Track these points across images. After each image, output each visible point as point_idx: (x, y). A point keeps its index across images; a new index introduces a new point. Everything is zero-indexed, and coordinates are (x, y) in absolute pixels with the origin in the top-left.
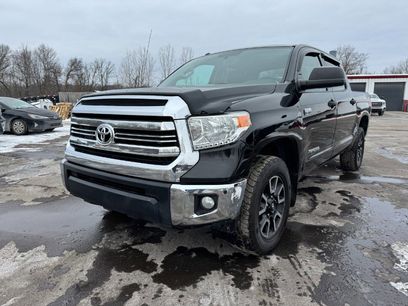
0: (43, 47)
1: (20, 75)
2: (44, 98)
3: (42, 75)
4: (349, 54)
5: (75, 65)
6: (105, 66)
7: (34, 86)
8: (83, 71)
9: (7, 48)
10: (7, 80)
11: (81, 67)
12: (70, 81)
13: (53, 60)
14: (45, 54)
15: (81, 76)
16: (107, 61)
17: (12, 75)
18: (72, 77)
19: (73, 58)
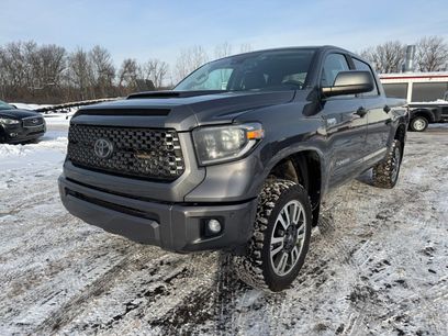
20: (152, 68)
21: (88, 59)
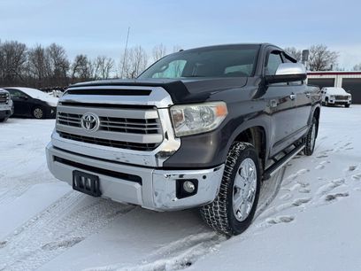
0: (54, 45)
1: (34, 69)
2: (56, 89)
3: (53, 69)
4: (322, 52)
5: (81, 60)
6: (106, 62)
7: (46, 78)
8: (88, 66)
9: (25, 46)
10: (23, 73)
11: (86, 62)
12: (76, 75)
13: (63, 56)
14: (55, 51)
15: (85, 70)
16: (108, 57)
17: (27, 69)
18: (78, 71)
19: (79, 55)
20: (100, 63)
21: (45, 53)
